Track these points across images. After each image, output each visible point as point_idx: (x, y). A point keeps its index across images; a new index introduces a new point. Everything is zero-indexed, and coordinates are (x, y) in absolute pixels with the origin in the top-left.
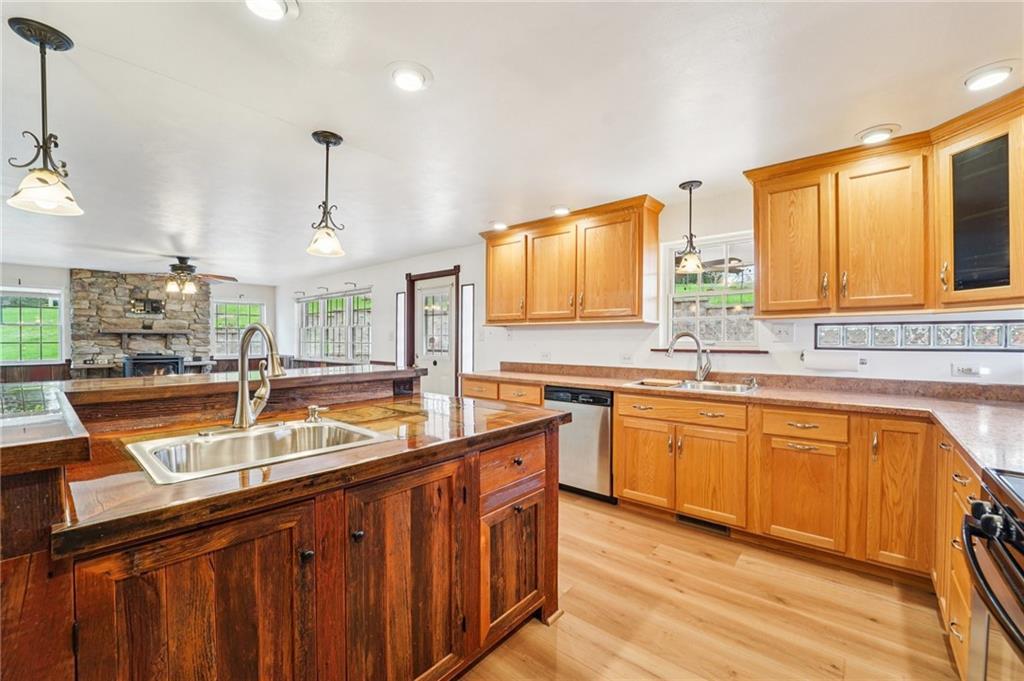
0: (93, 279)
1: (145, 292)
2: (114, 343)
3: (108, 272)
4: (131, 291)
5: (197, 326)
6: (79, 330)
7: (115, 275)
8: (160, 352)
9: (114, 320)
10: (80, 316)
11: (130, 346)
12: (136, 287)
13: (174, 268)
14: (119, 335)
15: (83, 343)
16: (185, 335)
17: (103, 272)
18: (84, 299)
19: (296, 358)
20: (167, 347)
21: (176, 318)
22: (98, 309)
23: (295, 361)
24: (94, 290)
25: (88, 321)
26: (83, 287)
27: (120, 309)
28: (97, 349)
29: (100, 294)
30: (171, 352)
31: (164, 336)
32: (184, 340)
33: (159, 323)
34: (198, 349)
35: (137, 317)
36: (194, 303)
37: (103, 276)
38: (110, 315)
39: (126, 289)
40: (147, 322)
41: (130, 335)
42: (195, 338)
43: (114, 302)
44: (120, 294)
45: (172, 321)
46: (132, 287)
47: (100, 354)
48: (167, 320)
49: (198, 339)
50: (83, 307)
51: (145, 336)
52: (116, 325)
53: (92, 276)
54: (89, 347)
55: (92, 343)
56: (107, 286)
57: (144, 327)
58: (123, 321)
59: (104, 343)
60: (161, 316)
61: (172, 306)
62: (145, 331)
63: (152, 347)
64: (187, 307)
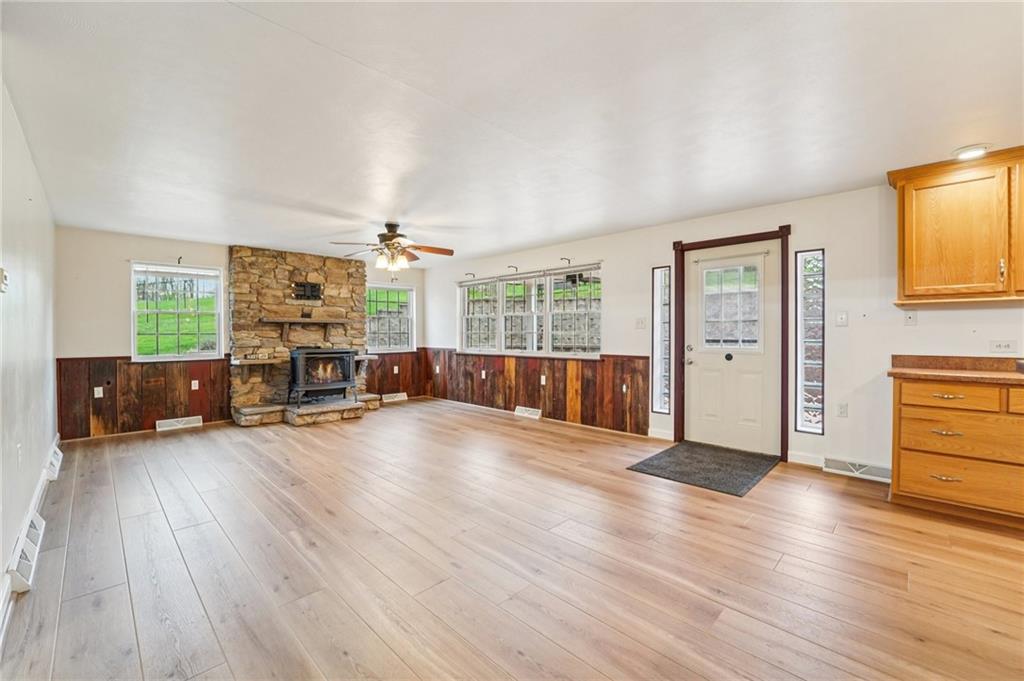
0: (253, 259)
1: (304, 274)
2: (275, 335)
3: (269, 250)
4: (291, 273)
5: (355, 314)
6: (240, 318)
7: (276, 254)
8: (319, 345)
9: (274, 307)
10: (241, 301)
11: (291, 338)
12: (295, 269)
13: (383, 238)
14: (280, 325)
15: (243, 334)
16: (343, 324)
17: (264, 250)
18: (245, 281)
19: (458, 351)
20: (326, 339)
21: (334, 305)
22: (259, 294)
23: (457, 355)
24: (254, 271)
25: (248, 308)
26: (244, 267)
27: (280, 294)
28: (257, 342)
29: (260, 277)
30: (329, 345)
31: (324, 326)
32: (341, 331)
33: (318, 310)
34: (355, 341)
35: (294, 307)
36: (351, 287)
37: (263, 255)
38: (271, 300)
39: (285, 270)
40: (306, 310)
41: (291, 324)
42: (352, 328)
43: (274, 285)
44: (279, 277)
45: (331, 309)
46: (291, 268)
47: (260, 347)
48: (325, 308)
49: (356, 329)
50: (244, 291)
51: (304, 326)
52: (276, 313)
53: (252, 255)
54: (249, 338)
55: (253, 334)
56: (267, 266)
57: (305, 315)
58: (283, 308)
59: (264, 333)
60: (320, 302)
61: (329, 291)
62: (307, 320)
63: (311, 338)
64: (345, 293)
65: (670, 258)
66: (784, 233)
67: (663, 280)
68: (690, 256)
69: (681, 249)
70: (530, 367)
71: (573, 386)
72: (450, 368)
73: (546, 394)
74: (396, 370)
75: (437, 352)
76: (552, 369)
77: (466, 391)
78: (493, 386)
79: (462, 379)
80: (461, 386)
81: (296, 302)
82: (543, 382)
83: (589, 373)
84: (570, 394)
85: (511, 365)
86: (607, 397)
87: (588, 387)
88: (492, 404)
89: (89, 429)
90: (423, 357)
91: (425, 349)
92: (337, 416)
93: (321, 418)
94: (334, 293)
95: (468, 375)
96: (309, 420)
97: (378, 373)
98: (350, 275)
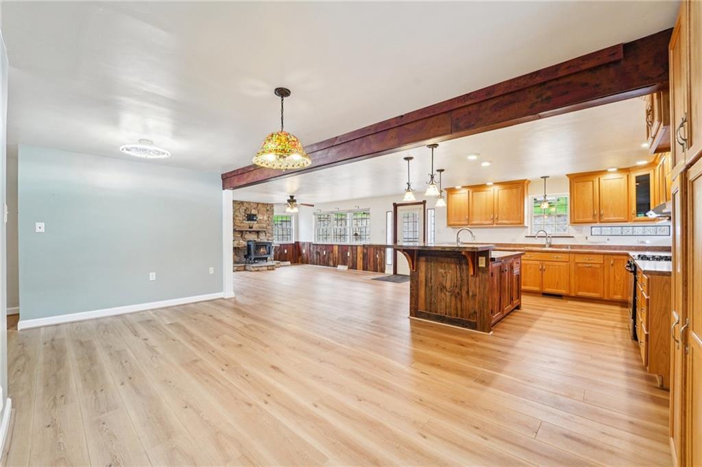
1: (250, 210)
2: (239, 236)
4: (245, 210)
5: (269, 227)
8: (256, 240)
9: (240, 224)
11: (245, 237)
12: (247, 208)
14: (242, 232)
16: (265, 231)
19: (314, 243)
20: (258, 237)
21: (261, 223)
22: (234, 219)
27: (241, 219)
30: (259, 240)
31: (258, 232)
32: (264, 234)
33: (256, 226)
34: (270, 238)
35: (246, 224)
36: (268, 215)
38: (238, 222)
39: (243, 209)
40: (251, 225)
41: (246, 231)
42: (268, 233)
43: (239, 215)
44: (241, 212)
45: (260, 225)
46: (245, 208)
48: (258, 224)
49: (270, 233)
51: (250, 232)
52: (240, 227)
57: (251, 228)
58: (242, 224)
59: (235, 235)
60: (256, 222)
61: (260, 217)
62: (250, 230)
63: (253, 237)
64: (266, 218)
65: (392, 208)
66: (424, 203)
67: (390, 215)
68: (399, 208)
69: (396, 206)
70: (343, 249)
71: (360, 256)
72: (310, 250)
73: (350, 260)
74: (286, 251)
75: (304, 244)
76: (352, 250)
77: (317, 260)
78: (328, 258)
79: (315, 255)
80: (315, 258)
81: (247, 222)
82: (349, 255)
83: (365, 251)
84: (359, 259)
85: (336, 249)
86: (372, 260)
87: (365, 256)
88: (328, 265)
90: (297, 246)
91: (298, 242)
92: (266, 268)
93: (261, 269)
94: (261, 218)
95: (318, 253)
96: (256, 269)
97: (278, 252)
98: (268, 210)
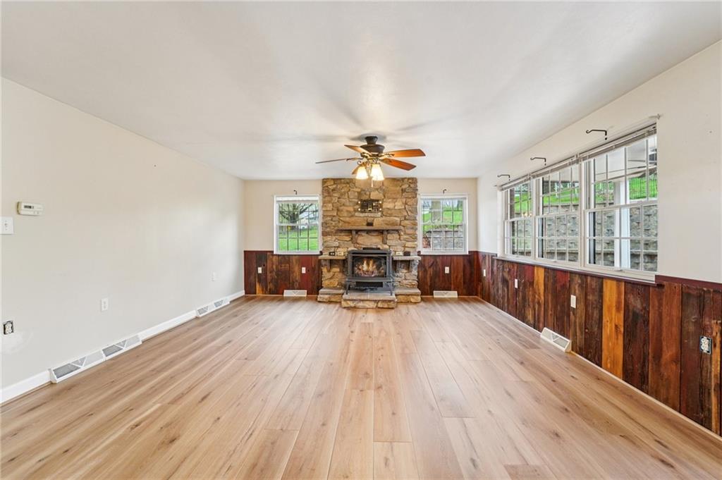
0: (334, 186)
1: (368, 193)
2: (348, 238)
3: (344, 179)
4: (359, 193)
5: (406, 222)
6: (327, 228)
7: (348, 181)
8: (379, 246)
9: (347, 219)
10: (327, 216)
11: (358, 241)
12: (362, 190)
14: (350, 231)
15: (329, 238)
16: (397, 231)
17: (341, 179)
18: (330, 202)
19: (500, 255)
20: (383, 242)
21: (391, 215)
22: (338, 210)
23: (497, 260)
24: (335, 195)
25: (332, 220)
26: (329, 193)
27: (351, 209)
28: (336, 244)
29: (339, 198)
30: (386, 247)
32: (396, 236)
33: (379, 221)
34: (409, 244)
35: (360, 219)
36: (404, 200)
37: (341, 183)
38: (345, 214)
39: (355, 192)
40: (370, 220)
41: (357, 231)
42: (405, 234)
43: (348, 204)
44: (351, 197)
45: (388, 219)
46: (359, 190)
47: (338, 247)
48: (384, 218)
49: (408, 234)
50: (328, 209)
51: (368, 232)
52: (349, 223)
53: (334, 184)
54: (333, 241)
55: (334, 238)
56: (343, 191)
57: (370, 224)
58: (353, 219)
59: (341, 238)
60: (379, 214)
61: (388, 205)
62: (370, 228)
63: (372, 241)
64: (399, 205)
70: (560, 282)
71: (612, 320)
72: (492, 272)
73: (578, 319)
74: (447, 270)
75: (484, 257)
76: (584, 288)
77: (503, 298)
78: (524, 298)
79: (500, 285)
80: (500, 292)
81: (362, 215)
82: (573, 304)
83: (637, 304)
84: (608, 329)
85: (540, 276)
86: (669, 352)
87: (634, 326)
88: (523, 319)
89: (256, 290)
91: (477, 253)
92: (372, 305)
93: (361, 304)
94: (390, 206)
95: (505, 281)
96: (351, 304)
98: (403, 191)
